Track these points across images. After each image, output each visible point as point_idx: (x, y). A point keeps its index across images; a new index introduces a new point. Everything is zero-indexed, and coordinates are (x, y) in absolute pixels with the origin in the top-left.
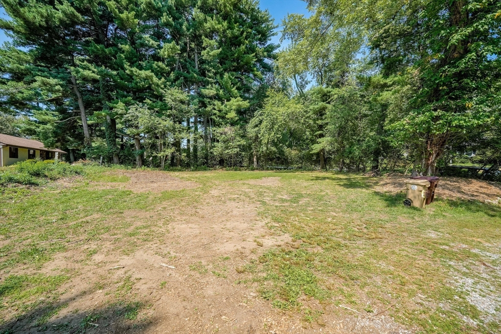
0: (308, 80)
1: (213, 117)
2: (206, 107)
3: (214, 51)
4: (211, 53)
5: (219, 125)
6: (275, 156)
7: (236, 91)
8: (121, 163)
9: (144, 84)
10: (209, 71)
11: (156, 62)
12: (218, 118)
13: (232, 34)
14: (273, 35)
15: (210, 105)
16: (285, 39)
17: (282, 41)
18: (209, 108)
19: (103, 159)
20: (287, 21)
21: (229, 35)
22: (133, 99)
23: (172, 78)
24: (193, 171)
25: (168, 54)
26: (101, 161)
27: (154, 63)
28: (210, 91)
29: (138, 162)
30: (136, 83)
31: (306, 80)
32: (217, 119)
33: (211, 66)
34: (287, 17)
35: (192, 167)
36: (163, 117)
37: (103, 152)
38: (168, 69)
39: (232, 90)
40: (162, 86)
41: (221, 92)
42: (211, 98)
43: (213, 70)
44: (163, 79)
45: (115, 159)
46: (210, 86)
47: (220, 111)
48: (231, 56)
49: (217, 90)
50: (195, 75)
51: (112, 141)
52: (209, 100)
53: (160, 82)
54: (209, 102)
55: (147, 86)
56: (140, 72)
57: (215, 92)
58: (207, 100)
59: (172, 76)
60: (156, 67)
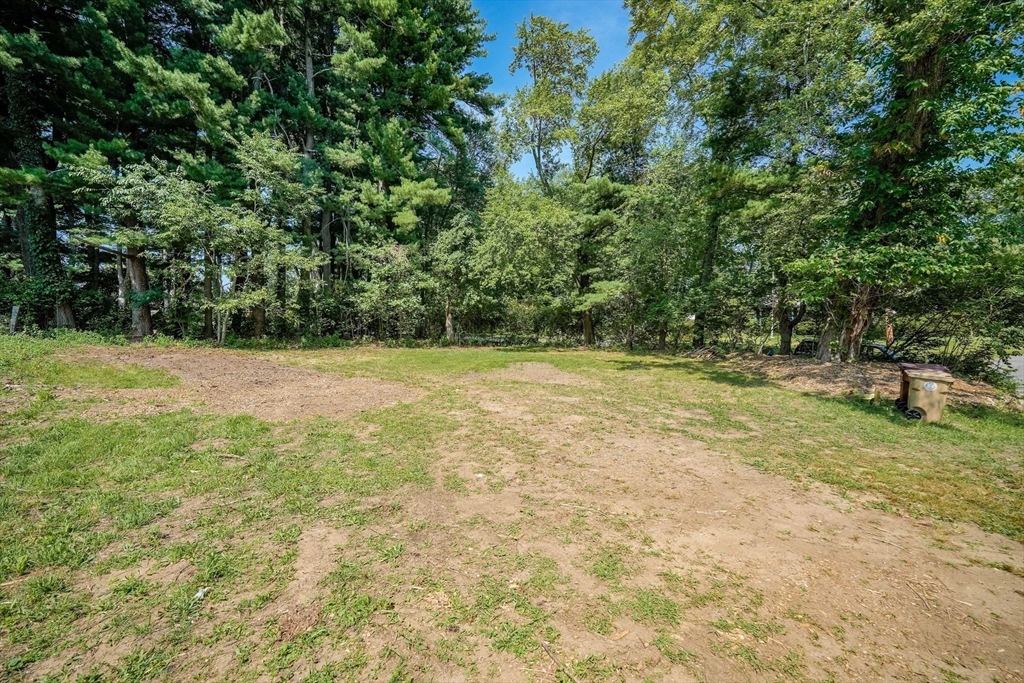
0: (562, 162)
1: (356, 219)
2: (338, 193)
3: (365, 60)
4: (360, 64)
5: (369, 238)
6: (493, 315)
7: (412, 164)
8: (81, 324)
9: (167, 109)
10: (345, 107)
11: (209, 56)
12: (367, 223)
13: (410, 29)
14: (478, 54)
15: (350, 189)
16: (520, 66)
17: (513, 71)
18: (346, 197)
19: (22, 311)
20: (528, 30)
21: (402, 30)
22: (130, 147)
23: (253, 105)
24: (305, 348)
25: (248, 42)
26: (13, 321)
27: (202, 58)
28: (347, 155)
29: (137, 324)
30: (145, 104)
31: (556, 160)
32: (364, 225)
33: (350, 95)
34: (529, 21)
35: (304, 340)
36: (236, 205)
37: (18, 293)
38: (242, 82)
39: (403, 160)
40: (226, 124)
41: (377, 161)
42: (347, 172)
43: (354, 106)
44: (228, 106)
45: (61, 315)
46: (346, 143)
47: (372, 206)
48: (400, 80)
49: (365, 155)
50: (311, 110)
51: (50, 261)
52: (343, 177)
53: (218, 112)
54: (344, 181)
55: (177, 115)
56: (167, 73)
57: (361, 161)
58: (339, 177)
59: (254, 100)
60: (211, 70)
